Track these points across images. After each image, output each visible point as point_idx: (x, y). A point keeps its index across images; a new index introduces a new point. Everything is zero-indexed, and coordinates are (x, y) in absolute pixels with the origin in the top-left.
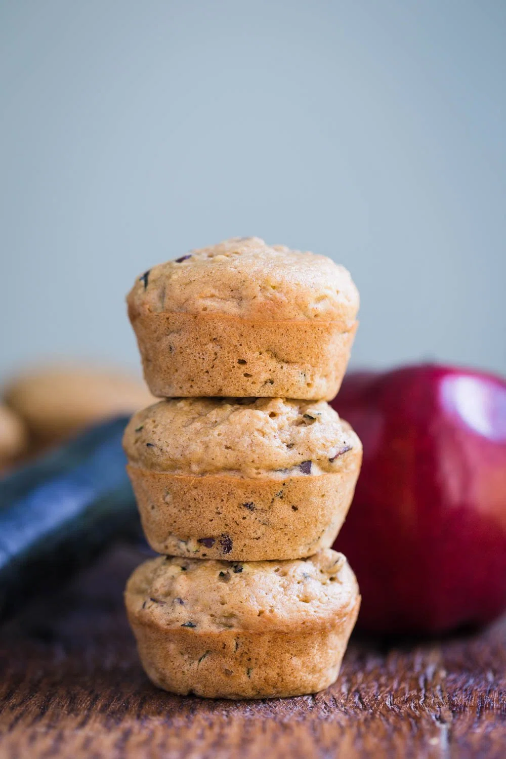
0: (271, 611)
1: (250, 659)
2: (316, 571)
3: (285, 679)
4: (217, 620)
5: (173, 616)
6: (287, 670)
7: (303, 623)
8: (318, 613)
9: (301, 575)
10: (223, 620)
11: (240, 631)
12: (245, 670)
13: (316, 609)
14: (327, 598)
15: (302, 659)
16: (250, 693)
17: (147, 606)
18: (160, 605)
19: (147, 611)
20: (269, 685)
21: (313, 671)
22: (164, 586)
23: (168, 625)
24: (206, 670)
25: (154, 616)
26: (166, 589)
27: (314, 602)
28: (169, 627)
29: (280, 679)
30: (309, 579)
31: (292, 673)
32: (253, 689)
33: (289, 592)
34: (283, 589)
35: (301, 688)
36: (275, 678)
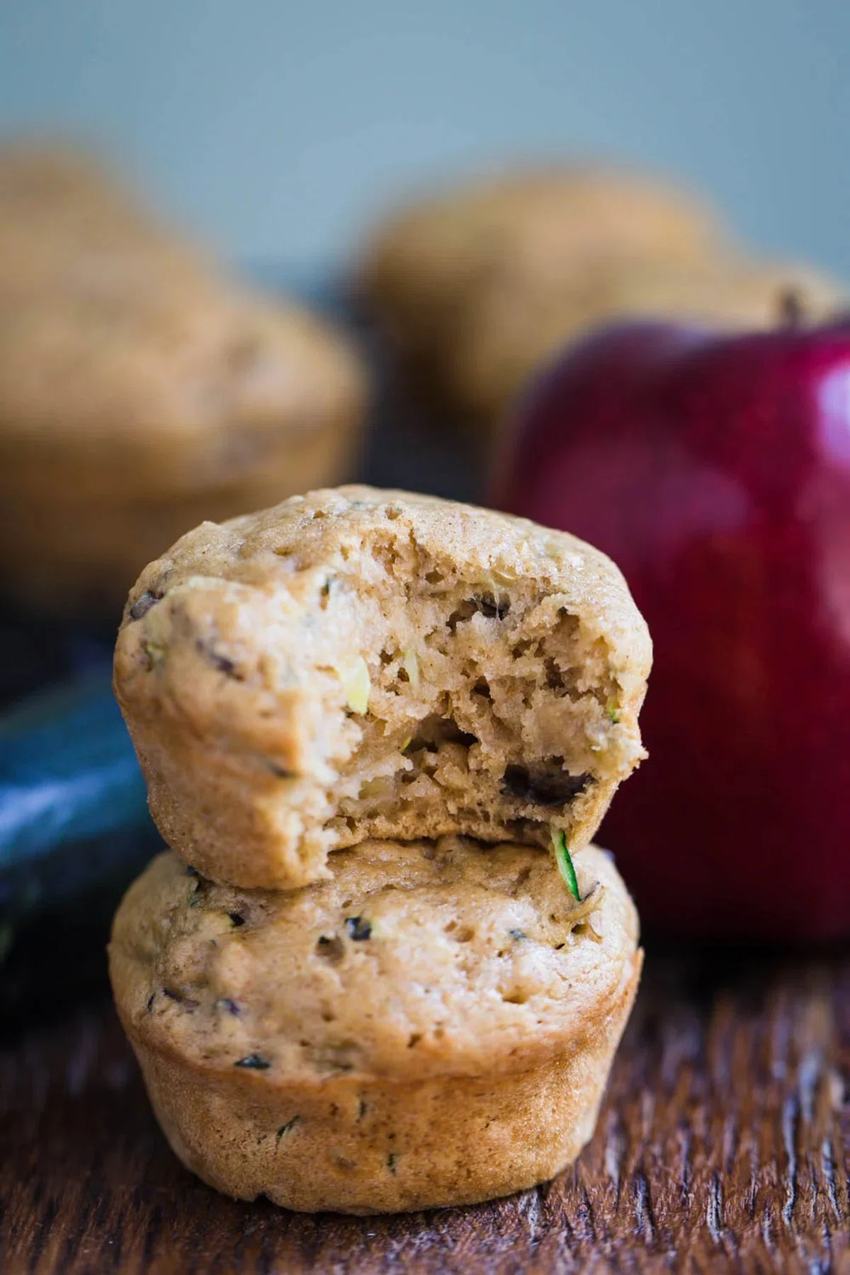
0: (439, 1034)
1: (392, 1136)
2: (540, 919)
3: (475, 1171)
4: (317, 1054)
5: (217, 1041)
6: (477, 1153)
7: (514, 1052)
8: (547, 1023)
9: (505, 933)
10: (330, 1054)
11: (370, 1078)
12: (382, 1157)
13: (542, 1016)
14: (565, 984)
15: (513, 1124)
16: (396, 1204)
17: (157, 1007)
18: (185, 1009)
19: (158, 1021)
20: (439, 1187)
21: (540, 1141)
22: (194, 963)
23: (206, 1057)
24: (297, 1157)
25: (173, 1037)
26: (199, 969)
27: (535, 998)
28: (207, 1064)
29: (464, 1173)
30: (524, 943)
31: (491, 1156)
32: (402, 1196)
33: (478, 983)
34: (464, 973)
35: (513, 1183)
36: (452, 1171)
